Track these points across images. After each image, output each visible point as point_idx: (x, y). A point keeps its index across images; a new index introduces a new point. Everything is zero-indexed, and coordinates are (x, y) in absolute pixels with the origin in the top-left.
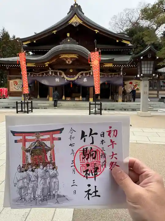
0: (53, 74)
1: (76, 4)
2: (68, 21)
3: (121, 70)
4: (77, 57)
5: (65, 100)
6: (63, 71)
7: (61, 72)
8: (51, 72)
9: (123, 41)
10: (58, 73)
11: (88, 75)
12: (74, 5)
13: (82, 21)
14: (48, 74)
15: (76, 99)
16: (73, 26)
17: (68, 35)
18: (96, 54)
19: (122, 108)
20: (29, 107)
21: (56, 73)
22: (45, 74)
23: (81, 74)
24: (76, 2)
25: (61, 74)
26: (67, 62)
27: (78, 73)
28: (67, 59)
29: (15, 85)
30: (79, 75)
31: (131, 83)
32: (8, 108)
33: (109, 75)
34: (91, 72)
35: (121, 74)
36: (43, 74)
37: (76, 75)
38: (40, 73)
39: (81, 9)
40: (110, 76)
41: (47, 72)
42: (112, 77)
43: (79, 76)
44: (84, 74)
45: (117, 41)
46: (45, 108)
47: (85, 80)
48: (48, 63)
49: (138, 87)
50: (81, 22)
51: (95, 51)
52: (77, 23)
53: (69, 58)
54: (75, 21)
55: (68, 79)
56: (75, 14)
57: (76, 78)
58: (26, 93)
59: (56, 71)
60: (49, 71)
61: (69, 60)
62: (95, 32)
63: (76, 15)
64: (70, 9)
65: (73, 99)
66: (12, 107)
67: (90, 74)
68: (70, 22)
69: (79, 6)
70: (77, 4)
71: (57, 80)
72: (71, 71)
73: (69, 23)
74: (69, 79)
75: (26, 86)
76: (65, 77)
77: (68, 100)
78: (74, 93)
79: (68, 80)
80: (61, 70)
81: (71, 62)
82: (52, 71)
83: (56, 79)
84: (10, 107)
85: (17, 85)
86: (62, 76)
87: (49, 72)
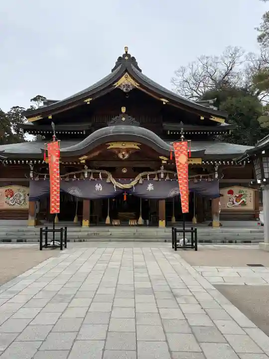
0: (92, 177)
1: (127, 54)
2: (114, 83)
3: (216, 169)
4: (137, 148)
5: (111, 225)
6: (110, 172)
7: (106, 172)
8: (88, 173)
9: (212, 118)
10: (100, 175)
11: (156, 179)
12: (124, 56)
13: (138, 83)
14: (82, 177)
15: (131, 222)
16: (122, 91)
17: (124, 110)
18: (183, 145)
19: (225, 238)
20: (48, 240)
21: (96, 176)
22: (75, 177)
23: (143, 177)
24: (126, 52)
25: (105, 177)
26: (121, 156)
27: (138, 174)
28: (119, 150)
29: (9, 196)
30: (139, 178)
31: (231, 192)
32: (9, 241)
33: (193, 178)
34: (160, 173)
35: (217, 176)
36: (71, 176)
37: (134, 178)
38: (66, 175)
39: (136, 63)
40: (196, 181)
41: (80, 173)
42: (199, 183)
43: (139, 181)
44: (148, 177)
45: (202, 118)
46: (81, 241)
47: (150, 187)
48: (86, 157)
49: (244, 199)
50: (136, 85)
51: (181, 140)
52: (129, 86)
53: (123, 149)
54: (126, 82)
55: (118, 185)
56: (126, 71)
57: (133, 183)
58: (56, 212)
59: (97, 171)
60: (83, 171)
61: (124, 153)
62: (163, 102)
63: (126, 73)
64: (117, 63)
65: (124, 223)
66: (16, 240)
67: (159, 177)
68: (117, 85)
69: (133, 58)
70: (129, 56)
71: (99, 187)
72: (124, 171)
73: (115, 86)
74: (121, 186)
75: (55, 200)
76: (114, 181)
77: (115, 225)
78: (121, 212)
79: (119, 187)
80: (107, 171)
81: (127, 156)
82: (90, 170)
83: (97, 186)
84: (13, 240)
85: (11, 196)
86: (108, 181)
87: (83, 173)
